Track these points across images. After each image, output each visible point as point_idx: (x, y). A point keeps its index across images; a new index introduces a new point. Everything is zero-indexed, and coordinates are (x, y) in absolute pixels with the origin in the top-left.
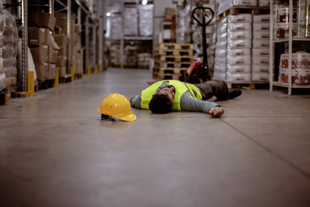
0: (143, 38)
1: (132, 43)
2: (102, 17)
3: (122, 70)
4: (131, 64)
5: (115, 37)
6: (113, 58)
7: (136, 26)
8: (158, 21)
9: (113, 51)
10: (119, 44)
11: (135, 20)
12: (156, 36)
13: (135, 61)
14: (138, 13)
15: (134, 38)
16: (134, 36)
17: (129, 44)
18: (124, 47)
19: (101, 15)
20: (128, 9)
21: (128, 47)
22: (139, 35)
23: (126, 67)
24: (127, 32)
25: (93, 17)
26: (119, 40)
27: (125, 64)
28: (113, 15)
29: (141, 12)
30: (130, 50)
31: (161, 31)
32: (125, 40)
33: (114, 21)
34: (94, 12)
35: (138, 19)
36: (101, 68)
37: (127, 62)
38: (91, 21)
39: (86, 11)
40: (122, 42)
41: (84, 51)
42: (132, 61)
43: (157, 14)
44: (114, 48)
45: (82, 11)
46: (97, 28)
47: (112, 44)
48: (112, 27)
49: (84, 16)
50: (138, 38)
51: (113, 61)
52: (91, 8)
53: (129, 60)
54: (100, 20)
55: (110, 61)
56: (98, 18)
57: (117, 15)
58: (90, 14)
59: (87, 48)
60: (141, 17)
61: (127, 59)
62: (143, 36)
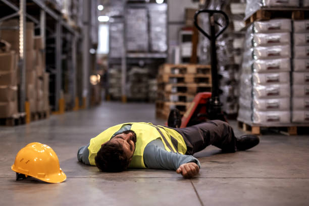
0: (157, 56)
1: (141, 63)
2: (88, 23)
3: (124, 105)
4: (139, 96)
5: (115, 54)
6: (112, 86)
7: (145, 36)
8: (174, 29)
9: (112, 76)
10: (120, 64)
11: (144, 27)
12: (170, 52)
13: (144, 90)
14: (148, 16)
15: (142, 55)
16: (142, 52)
17: (137, 65)
18: (128, 69)
19: (86, 19)
20: (132, 11)
21: (135, 70)
22: (150, 50)
23: (130, 100)
24: (132, 46)
25: (70, 23)
26: (120, 59)
27: (130, 95)
28: (112, 20)
29: (153, 15)
30: (137, 74)
31: (178, 44)
32: (128, 59)
33: (114, 29)
34: (73, 17)
35: (149, 26)
36: (86, 103)
37: (133, 93)
38: (65, 30)
39: (56, 17)
40: (124, 62)
41: (53, 77)
42: (139, 91)
43: (172, 19)
44: (112, 71)
45: (47, 15)
46: (80, 41)
47: (111, 66)
48: (111, 38)
49: (51, 23)
50: (149, 56)
51: (111, 91)
52: (65, 12)
53: (136, 90)
54: (85, 29)
55: (107, 92)
56: (80, 24)
57: (118, 20)
58: (65, 20)
59: (58, 72)
60: (153, 22)
61: (132, 88)
62: (157, 52)
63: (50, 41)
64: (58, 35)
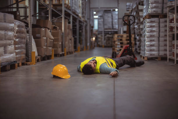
0: (115, 30)
1: (110, 33)
2: (89, 19)
3: (104, 49)
4: (109, 45)
5: (100, 30)
6: (99, 42)
7: (111, 23)
8: (121, 20)
9: (99, 38)
10: (102, 33)
11: (110, 20)
12: (119, 29)
13: (111, 43)
14: (112, 16)
15: (110, 30)
16: (110, 29)
17: (108, 34)
18: (105, 35)
19: (88, 18)
20: (106, 14)
21: (108, 35)
22: (113, 29)
23: (105, 47)
24: (106, 27)
25: (82, 19)
26: (102, 32)
27: (105, 45)
28: (99, 17)
29: (114, 16)
30: (108, 37)
31: (122, 26)
32: (104, 31)
33: (100, 20)
34: (83, 17)
35: (112, 19)
36: (89, 48)
37: (107, 44)
38: (80, 21)
39: (77, 17)
40: (103, 33)
41: (75, 39)
42: (109, 44)
43: (120, 17)
44: (99, 36)
45: (73, 16)
46: (86, 25)
47: (99, 34)
48: (99, 24)
49: (75, 19)
50: (112, 30)
51: (99, 43)
52: (80, 15)
53: (108, 43)
54: (88, 21)
55: (97, 44)
56: (86, 19)
57: (101, 17)
58: (80, 18)
59: (77, 37)
60: (114, 18)
61: (106, 42)
62: (115, 29)
63: (74, 26)
64: (77, 24)
